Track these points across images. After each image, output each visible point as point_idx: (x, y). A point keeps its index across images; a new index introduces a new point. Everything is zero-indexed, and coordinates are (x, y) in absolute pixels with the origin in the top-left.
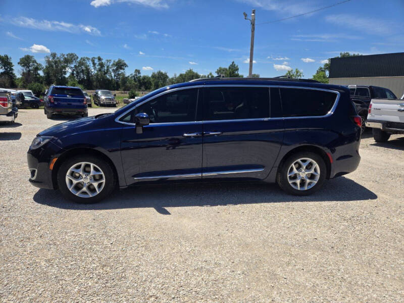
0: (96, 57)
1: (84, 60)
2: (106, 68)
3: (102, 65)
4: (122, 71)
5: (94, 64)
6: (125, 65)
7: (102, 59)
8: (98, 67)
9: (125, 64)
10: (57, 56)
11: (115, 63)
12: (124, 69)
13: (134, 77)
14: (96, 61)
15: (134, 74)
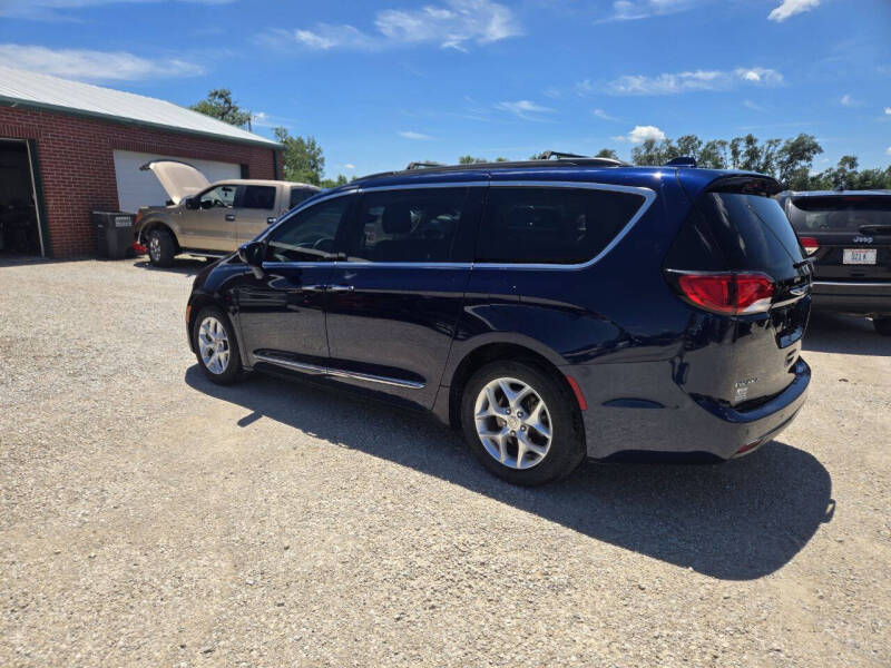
0: (744, 135)
1: (714, 147)
2: (763, 160)
3: (753, 154)
4: (803, 163)
5: (735, 153)
6: (815, 148)
7: (756, 141)
8: (742, 160)
9: (815, 146)
10: (655, 145)
11: (789, 146)
12: (809, 159)
13: (835, 175)
14: (742, 148)
15: (836, 168)
